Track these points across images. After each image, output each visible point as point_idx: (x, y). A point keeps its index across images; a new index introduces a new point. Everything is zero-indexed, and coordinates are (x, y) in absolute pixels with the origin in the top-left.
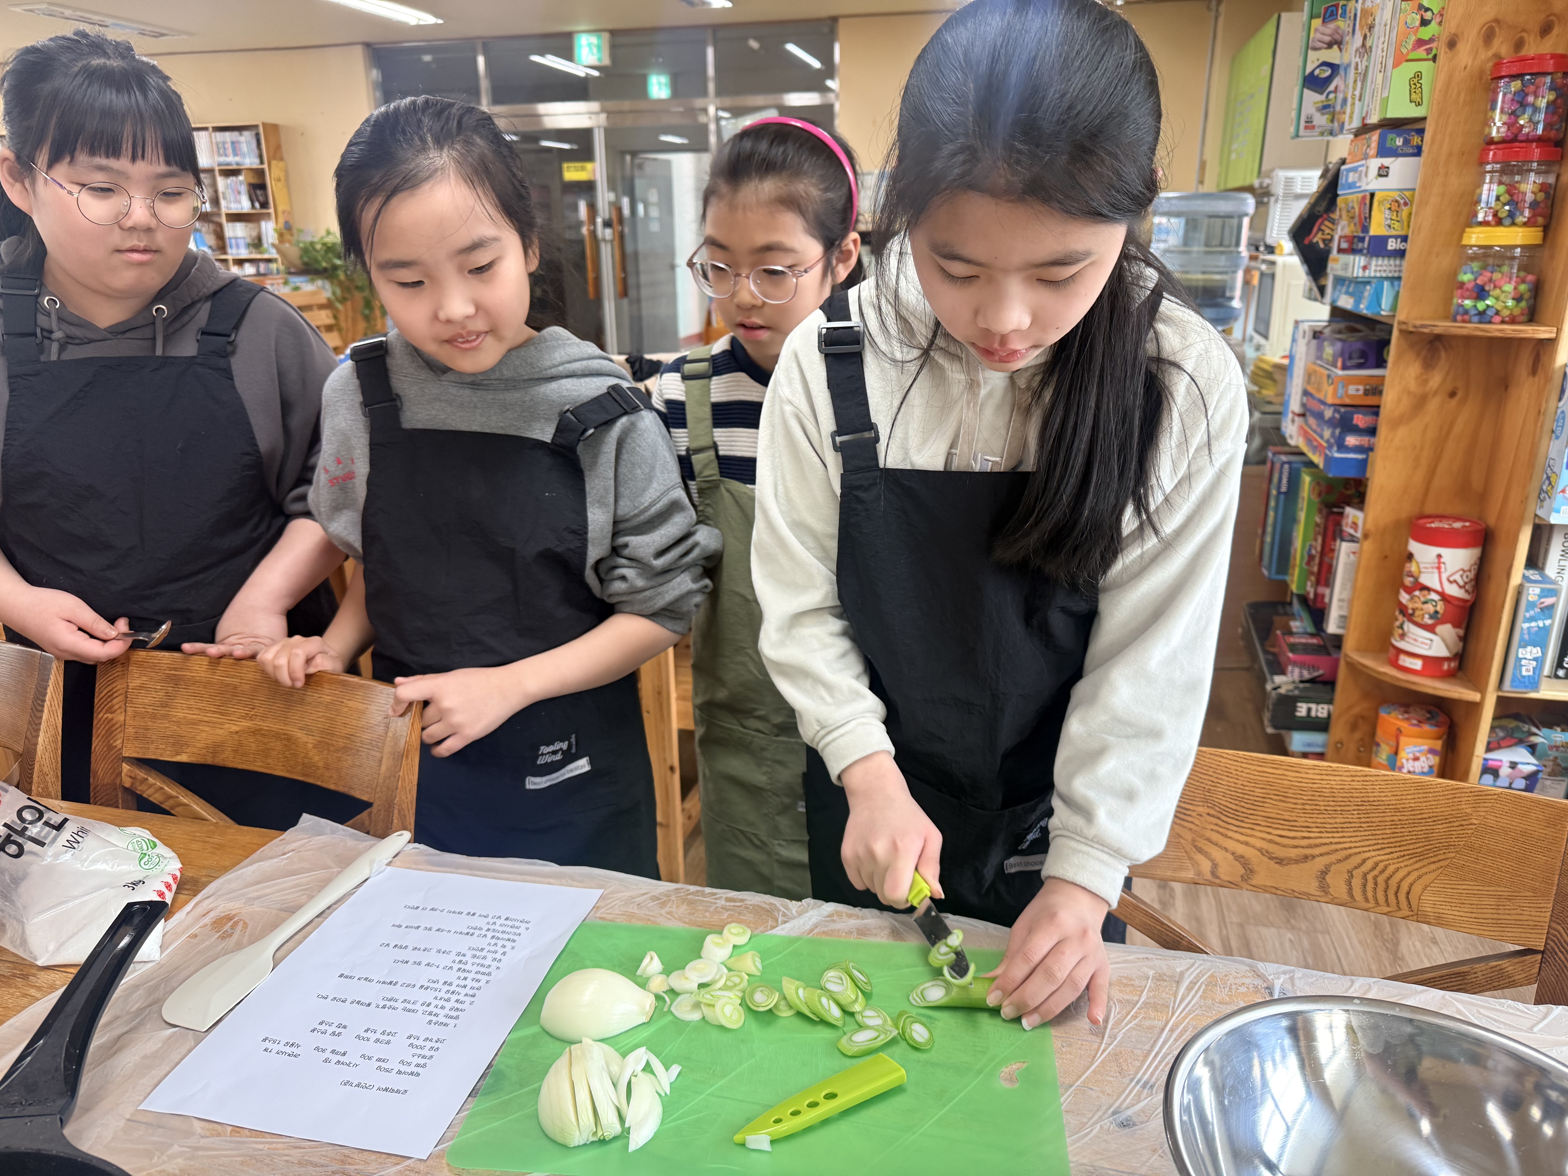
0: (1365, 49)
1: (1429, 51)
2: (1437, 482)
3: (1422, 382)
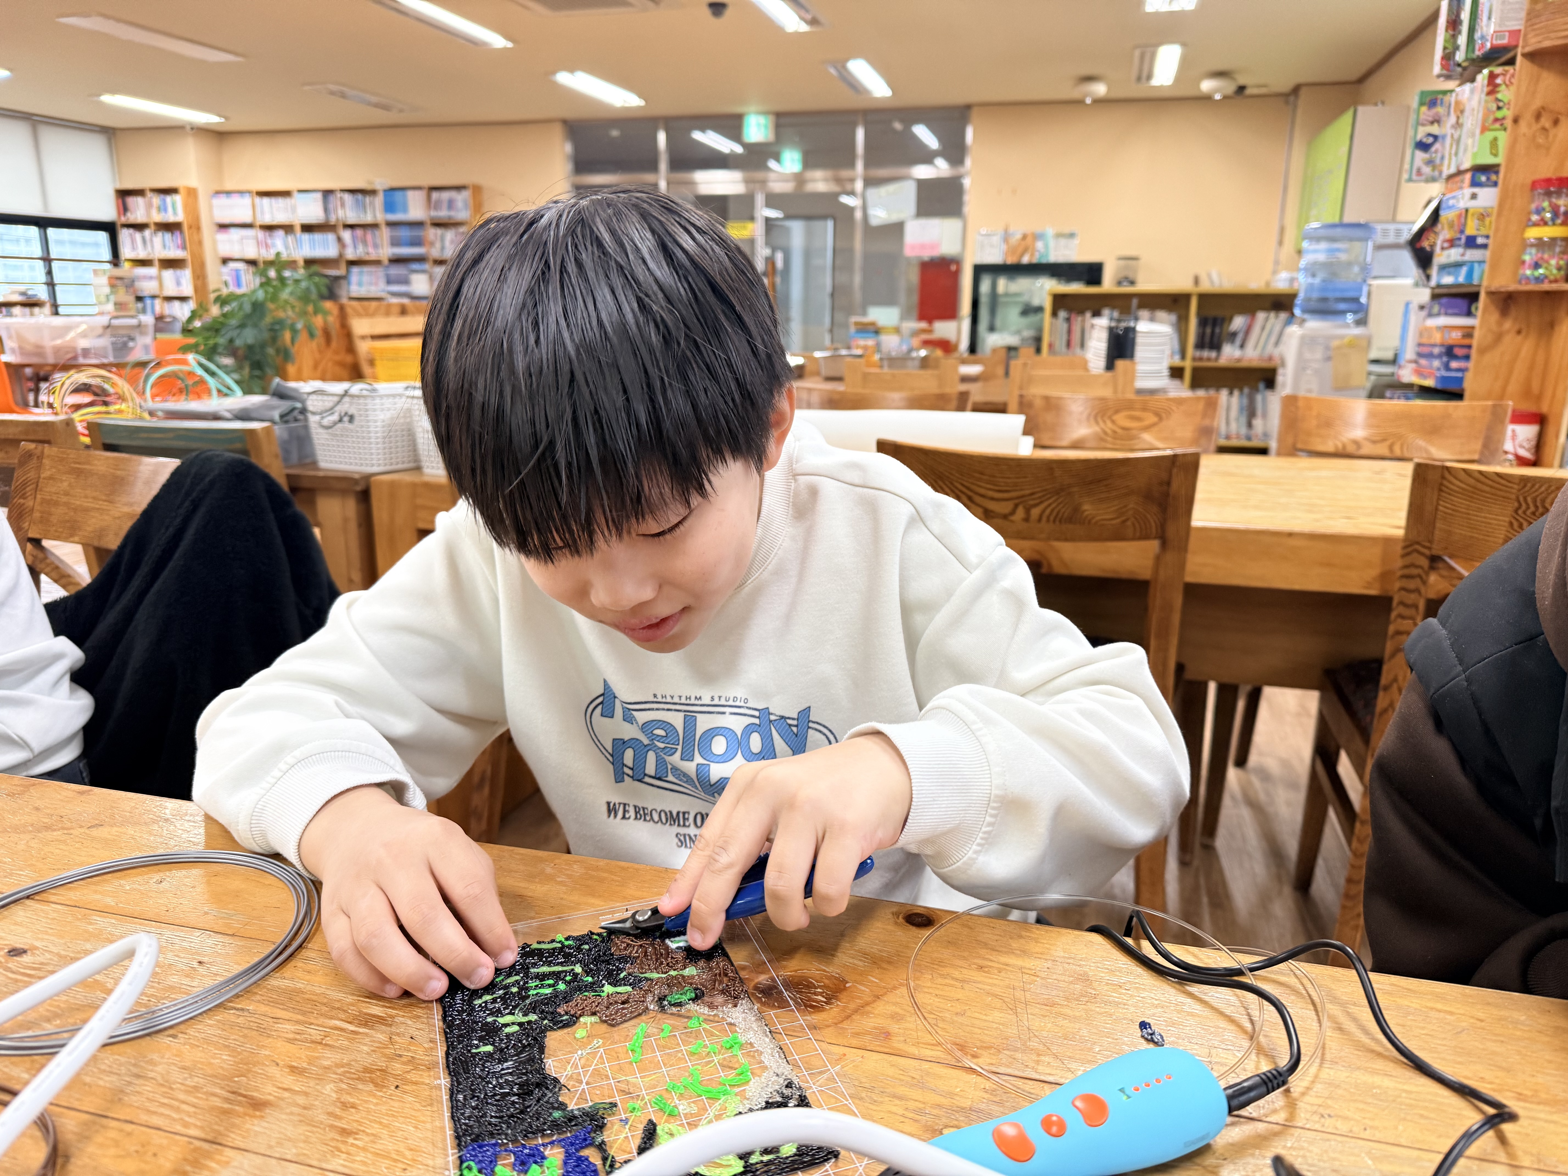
0: (1458, 125)
1: (1502, 125)
3: (1500, 324)
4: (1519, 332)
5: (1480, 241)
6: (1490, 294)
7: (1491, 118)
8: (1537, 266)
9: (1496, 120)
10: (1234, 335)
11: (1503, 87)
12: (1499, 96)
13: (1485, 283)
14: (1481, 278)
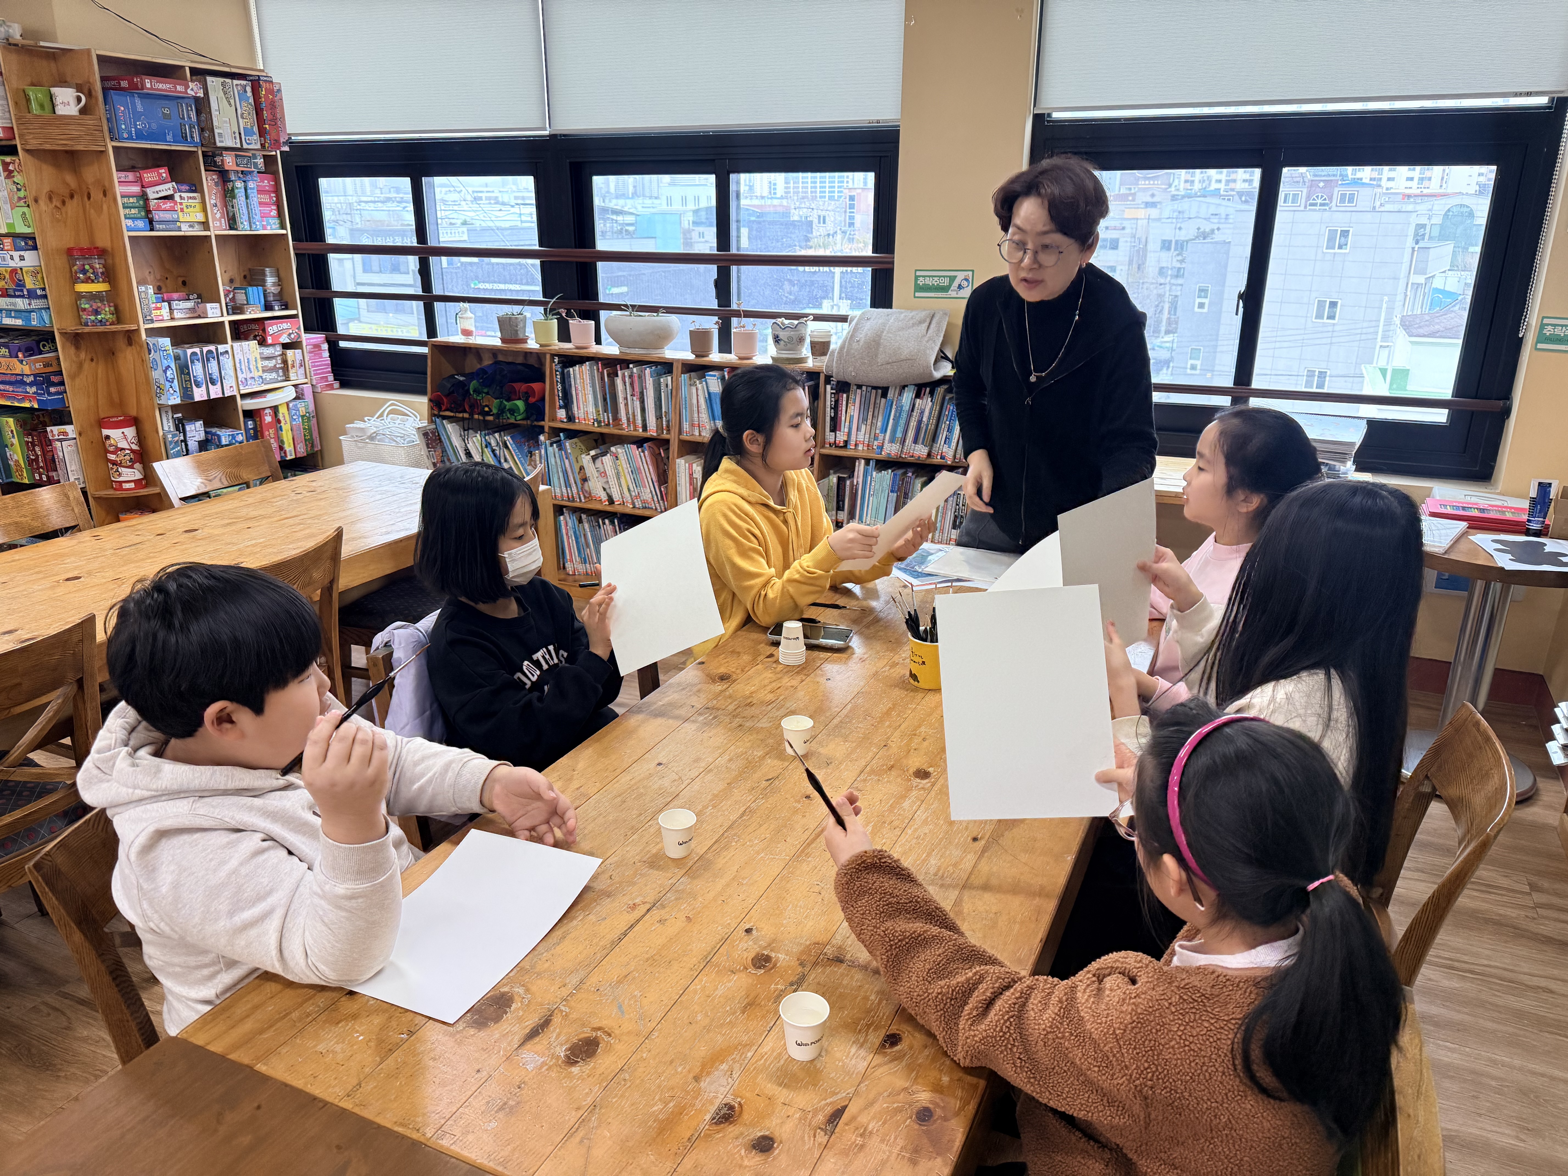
1: (25, 202)
2: (100, 403)
3: (78, 356)
4: (92, 360)
5: (39, 292)
6: (63, 334)
7: (16, 197)
8: (96, 312)
9: (20, 199)
11: (15, 173)
12: (15, 180)
13: (56, 326)
14: (51, 321)
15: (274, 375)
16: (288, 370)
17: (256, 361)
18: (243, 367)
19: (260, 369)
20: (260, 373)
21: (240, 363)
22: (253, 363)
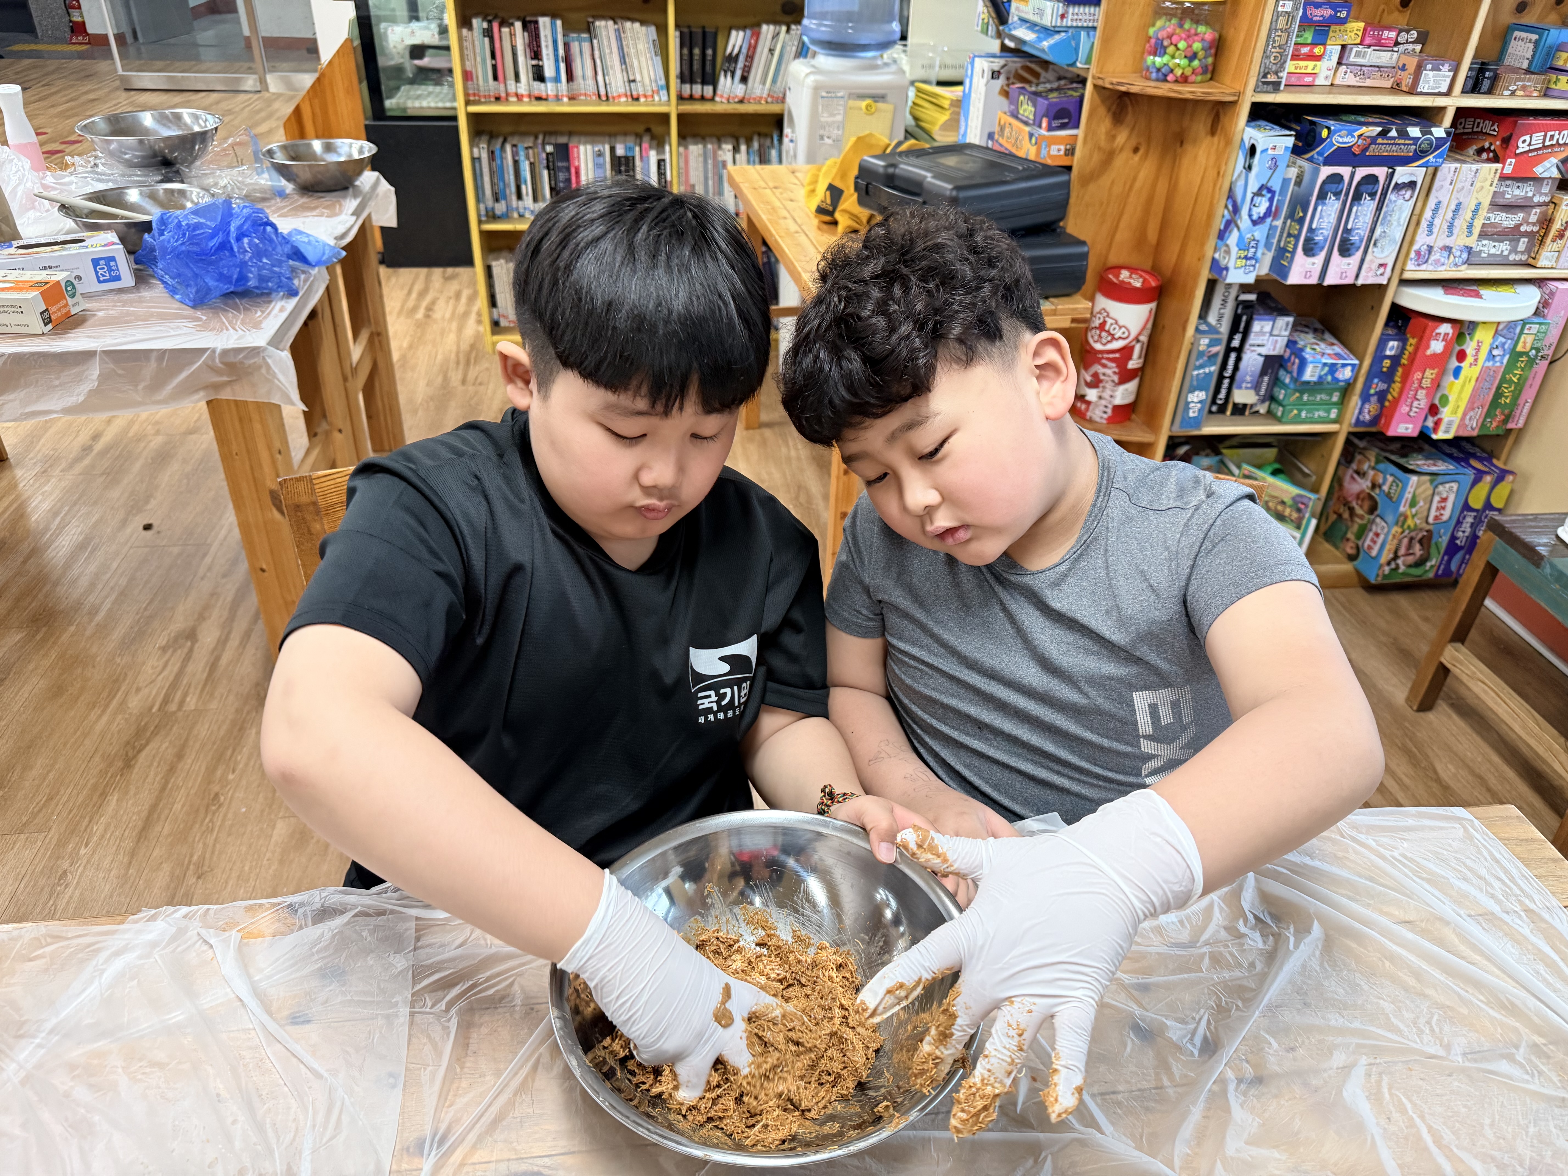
3: (1111, 136)
4: (1136, 150)
6: (1101, 90)
10: (732, 59)
13: (1093, 70)
14: (1088, 61)
15: (1504, 247)
16: (1542, 242)
17: (1476, 212)
18: (1437, 222)
19: (1476, 231)
20: (1472, 242)
21: (1436, 210)
22: (1466, 215)
